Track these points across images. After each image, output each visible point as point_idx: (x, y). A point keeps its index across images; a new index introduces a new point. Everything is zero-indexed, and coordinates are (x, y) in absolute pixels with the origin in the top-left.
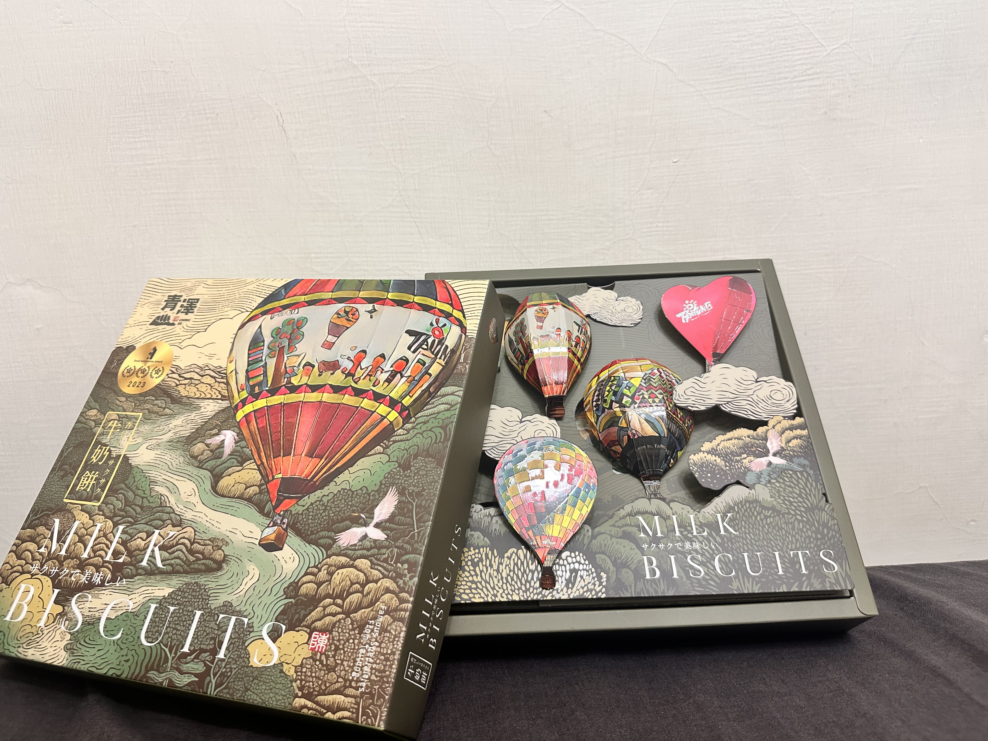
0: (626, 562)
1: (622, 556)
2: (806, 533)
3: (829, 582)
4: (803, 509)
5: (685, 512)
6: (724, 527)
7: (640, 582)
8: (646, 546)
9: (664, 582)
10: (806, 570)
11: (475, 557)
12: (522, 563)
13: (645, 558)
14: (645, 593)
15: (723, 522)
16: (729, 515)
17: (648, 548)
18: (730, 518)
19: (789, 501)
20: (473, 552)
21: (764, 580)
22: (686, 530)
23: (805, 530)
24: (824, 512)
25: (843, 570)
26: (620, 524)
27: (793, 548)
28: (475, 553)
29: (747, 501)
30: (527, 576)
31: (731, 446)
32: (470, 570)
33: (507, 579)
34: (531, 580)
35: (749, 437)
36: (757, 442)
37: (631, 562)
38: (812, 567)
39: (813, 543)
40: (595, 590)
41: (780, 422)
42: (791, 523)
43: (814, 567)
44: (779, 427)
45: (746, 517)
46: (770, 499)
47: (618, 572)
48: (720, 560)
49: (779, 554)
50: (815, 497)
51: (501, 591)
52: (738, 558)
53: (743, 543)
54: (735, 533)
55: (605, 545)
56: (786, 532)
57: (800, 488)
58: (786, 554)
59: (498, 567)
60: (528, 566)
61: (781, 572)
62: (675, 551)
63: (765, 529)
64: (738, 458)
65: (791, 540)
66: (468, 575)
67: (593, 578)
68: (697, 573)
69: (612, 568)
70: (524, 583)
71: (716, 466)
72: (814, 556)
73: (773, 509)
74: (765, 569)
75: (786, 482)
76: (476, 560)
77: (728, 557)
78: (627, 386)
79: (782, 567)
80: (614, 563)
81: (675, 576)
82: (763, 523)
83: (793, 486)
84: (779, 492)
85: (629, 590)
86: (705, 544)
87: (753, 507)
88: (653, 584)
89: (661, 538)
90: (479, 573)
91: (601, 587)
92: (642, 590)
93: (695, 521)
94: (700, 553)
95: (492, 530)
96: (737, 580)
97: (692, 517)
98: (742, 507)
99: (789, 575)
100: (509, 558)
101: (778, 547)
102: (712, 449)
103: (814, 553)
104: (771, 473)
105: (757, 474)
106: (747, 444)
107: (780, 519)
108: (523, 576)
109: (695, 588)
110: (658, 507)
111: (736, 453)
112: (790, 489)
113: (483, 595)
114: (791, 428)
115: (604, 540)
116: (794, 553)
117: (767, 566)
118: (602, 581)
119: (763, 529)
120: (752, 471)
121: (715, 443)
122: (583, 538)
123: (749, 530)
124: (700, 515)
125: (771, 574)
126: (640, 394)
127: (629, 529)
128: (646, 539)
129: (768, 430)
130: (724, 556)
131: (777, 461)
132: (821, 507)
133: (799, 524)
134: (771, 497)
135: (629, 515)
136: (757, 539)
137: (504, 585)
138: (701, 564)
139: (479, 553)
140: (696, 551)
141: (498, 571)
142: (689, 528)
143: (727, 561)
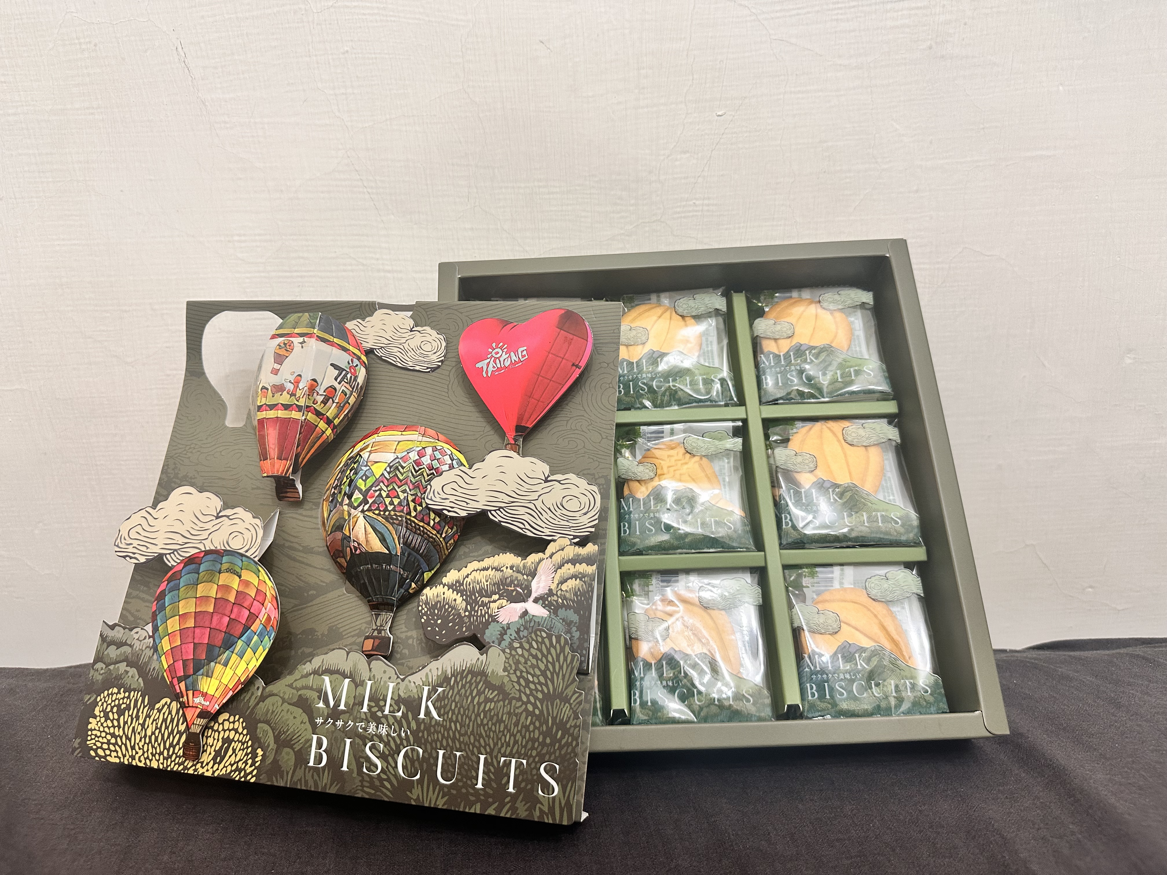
0: (291, 740)
1: (288, 730)
2: (532, 734)
3: (541, 810)
4: (540, 695)
5: (385, 677)
6: (427, 707)
7: (300, 768)
8: (321, 721)
9: (328, 774)
10: (514, 788)
11: (123, 703)
12: (172, 720)
13: (315, 737)
14: (303, 785)
15: (427, 701)
16: (440, 690)
17: (322, 723)
18: (439, 694)
19: (527, 681)
20: (122, 696)
21: (454, 792)
22: (377, 705)
23: (531, 728)
24: (567, 705)
25: (564, 797)
26: (299, 684)
27: (507, 753)
28: (124, 697)
29: (470, 672)
30: (174, 738)
31: (484, 580)
32: (114, 719)
33: (150, 737)
34: (176, 745)
35: (512, 568)
36: (520, 577)
37: (296, 740)
38: (523, 785)
39: (536, 749)
40: (245, 771)
41: (563, 550)
42: (516, 715)
43: (526, 785)
44: (557, 558)
45: (460, 696)
46: (501, 673)
47: (278, 751)
48: (406, 756)
49: (486, 759)
50: (563, 679)
51: (140, 752)
52: (430, 755)
53: (443, 736)
54: (438, 718)
55: (273, 712)
56: (506, 727)
57: (548, 661)
58: (494, 760)
59: (145, 721)
60: (177, 725)
61: (479, 786)
62: (353, 734)
63: (479, 719)
64: (486, 600)
65: (507, 740)
66: (110, 725)
67: (247, 754)
68: (372, 767)
69: (272, 745)
70: (167, 746)
71: (453, 608)
72: (532, 769)
73: (500, 689)
74: (459, 777)
75: (532, 650)
76: (123, 706)
77: (418, 752)
78: (365, 474)
79: (483, 779)
80: (277, 739)
81: (345, 768)
82: (479, 709)
83: (540, 655)
84: (518, 662)
85: (285, 778)
86: (394, 730)
87: (475, 681)
88: (315, 774)
89: (343, 712)
90: (122, 725)
91: (253, 767)
92: (300, 780)
93: (393, 693)
94: (384, 741)
95: (150, 669)
96: (419, 786)
97: (391, 686)
98: (461, 680)
99: (488, 790)
100: (160, 711)
101: (488, 748)
102: (457, 581)
103: (533, 766)
104: (522, 629)
105: (503, 628)
106: (506, 579)
107: (504, 706)
108: (168, 737)
109: (365, 789)
110: (355, 665)
111: (486, 591)
112: (534, 661)
113: (120, 755)
114: (574, 561)
115: (273, 705)
116: (505, 761)
117: (464, 773)
118: (257, 760)
119: (476, 718)
120: (498, 622)
121: (465, 571)
122: (250, 698)
123: (457, 717)
124: (402, 685)
125: (465, 786)
126: (377, 488)
127: (308, 693)
128: (323, 712)
129: (541, 560)
130: (413, 750)
131: (537, 610)
132: (567, 696)
133: (526, 718)
134: (505, 670)
135: (316, 672)
136: (463, 732)
137: (146, 746)
138: (382, 756)
139: (128, 697)
140: (380, 737)
141: (143, 725)
142: (382, 703)
143: (415, 758)
